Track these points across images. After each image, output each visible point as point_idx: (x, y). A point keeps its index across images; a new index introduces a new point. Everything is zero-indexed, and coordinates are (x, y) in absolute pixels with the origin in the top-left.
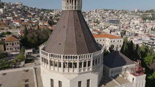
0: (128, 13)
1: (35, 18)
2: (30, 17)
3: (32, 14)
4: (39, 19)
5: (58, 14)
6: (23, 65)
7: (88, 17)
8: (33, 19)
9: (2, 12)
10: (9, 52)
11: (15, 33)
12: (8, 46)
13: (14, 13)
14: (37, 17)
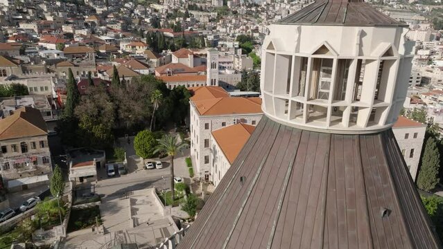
0: (390, 6)
1: (108, 25)
2: (93, 23)
3: (99, 11)
4: (118, 27)
5: (176, 11)
6: (59, 239)
7: (268, 18)
8: (103, 27)
9: (7, 5)
10: (10, 178)
11: (39, 89)
12: (5, 155)
13: (42, 10)
14: (114, 22)
